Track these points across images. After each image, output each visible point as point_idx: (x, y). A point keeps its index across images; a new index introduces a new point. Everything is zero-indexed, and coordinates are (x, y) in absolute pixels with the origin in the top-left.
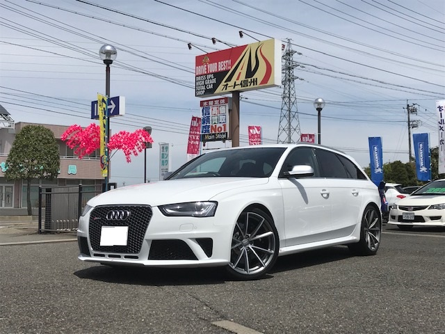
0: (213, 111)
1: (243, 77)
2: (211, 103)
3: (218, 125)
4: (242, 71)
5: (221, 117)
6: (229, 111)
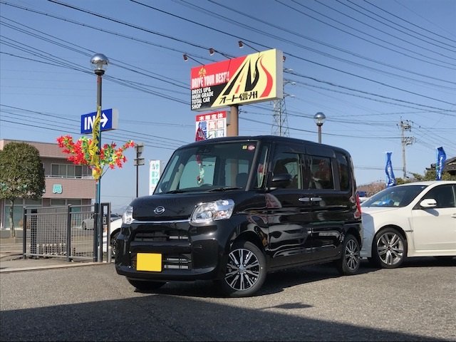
0: (210, 125)
1: (242, 90)
2: (208, 117)
4: (241, 83)
5: (219, 132)
6: (227, 125)
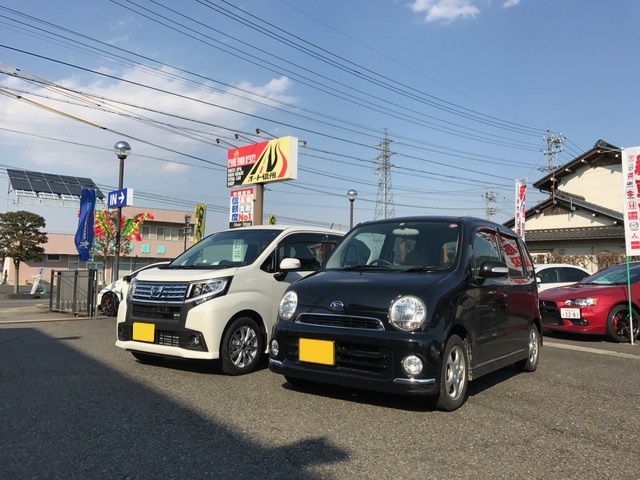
0: (241, 200)
1: (264, 171)
2: (239, 193)
3: (245, 214)
4: (264, 165)
5: (248, 207)
6: (254, 200)
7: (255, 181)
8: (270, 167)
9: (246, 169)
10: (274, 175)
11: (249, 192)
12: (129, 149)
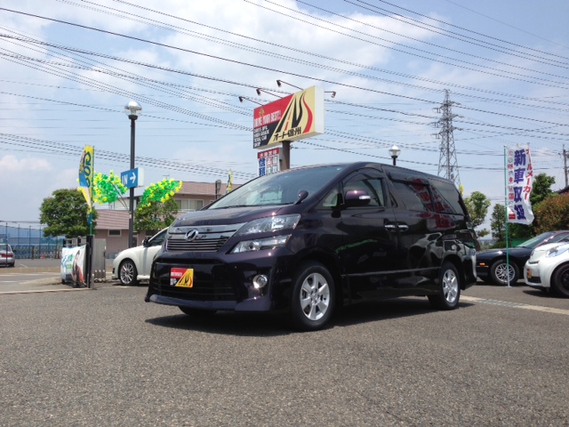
0: (268, 163)
1: (290, 128)
2: (266, 154)
4: (289, 120)
5: (274, 168)
6: (280, 161)
7: (280, 139)
8: (296, 122)
9: (272, 127)
10: (299, 130)
11: (275, 152)
12: (140, 109)
